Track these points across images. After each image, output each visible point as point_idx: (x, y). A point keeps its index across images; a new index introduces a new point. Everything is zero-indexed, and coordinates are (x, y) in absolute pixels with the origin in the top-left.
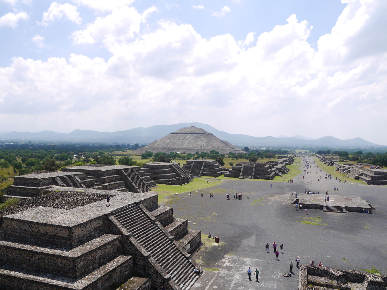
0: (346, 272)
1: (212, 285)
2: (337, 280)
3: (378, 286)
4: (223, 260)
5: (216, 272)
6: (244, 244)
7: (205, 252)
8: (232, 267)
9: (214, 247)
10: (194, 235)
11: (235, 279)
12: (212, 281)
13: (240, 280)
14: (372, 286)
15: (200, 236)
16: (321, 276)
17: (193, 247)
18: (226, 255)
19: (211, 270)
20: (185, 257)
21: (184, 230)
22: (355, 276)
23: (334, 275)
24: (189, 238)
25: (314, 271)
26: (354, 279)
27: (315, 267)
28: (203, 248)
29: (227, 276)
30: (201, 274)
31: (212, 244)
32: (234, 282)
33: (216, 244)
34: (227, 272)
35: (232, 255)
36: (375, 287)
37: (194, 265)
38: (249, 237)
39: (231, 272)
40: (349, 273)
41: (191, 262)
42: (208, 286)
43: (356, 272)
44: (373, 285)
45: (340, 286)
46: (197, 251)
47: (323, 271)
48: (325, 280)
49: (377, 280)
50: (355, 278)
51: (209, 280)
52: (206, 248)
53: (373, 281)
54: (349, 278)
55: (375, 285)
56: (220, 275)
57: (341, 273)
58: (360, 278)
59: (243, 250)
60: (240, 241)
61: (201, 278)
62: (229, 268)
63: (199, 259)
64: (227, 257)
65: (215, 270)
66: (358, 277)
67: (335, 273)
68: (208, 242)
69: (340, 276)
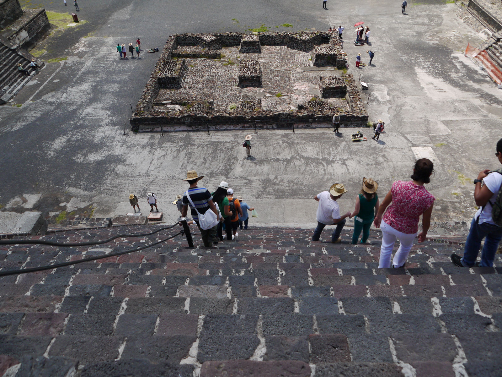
0: (221, 35)
1: (53, 79)
2: (209, 47)
3: (252, 47)
4: (77, 45)
5: (62, 62)
6: (113, 19)
7: (54, 38)
8: (86, 53)
9: (71, 29)
10: (32, 16)
11: (85, 67)
12: (54, 74)
13: (91, 67)
14: (245, 47)
15: (46, 16)
16: (194, 45)
17: (35, 34)
18: (82, 38)
19: (57, 60)
20: (10, 50)
21: (13, 11)
22: (232, 39)
23: (205, 41)
24: (22, 23)
25: (186, 40)
26: (230, 43)
27: (186, 36)
28: (53, 33)
29: (75, 64)
30: (40, 67)
31: (68, 25)
32: (83, 70)
33: (74, 25)
34: (78, 59)
35: (92, 36)
36: (249, 48)
37: (28, 57)
38: (124, 7)
39: (83, 59)
40: (224, 36)
41: (21, 54)
42: (47, 81)
43: (232, 34)
44: (247, 47)
45: (208, 54)
46: (43, 38)
47: (195, 38)
48: (196, 49)
49: (251, 39)
50: (232, 41)
51: (50, 74)
52: (59, 31)
53: (246, 41)
54: (225, 42)
55: (249, 45)
56: (67, 65)
57: (214, 38)
58: (237, 40)
59: (109, 27)
60: (109, 15)
61: (40, 73)
62: (81, 55)
63: (43, 49)
64: (83, 40)
65: (61, 60)
66: (234, 40)
67: (206, 39)
68: (63, 23)
69: (212, 41)
